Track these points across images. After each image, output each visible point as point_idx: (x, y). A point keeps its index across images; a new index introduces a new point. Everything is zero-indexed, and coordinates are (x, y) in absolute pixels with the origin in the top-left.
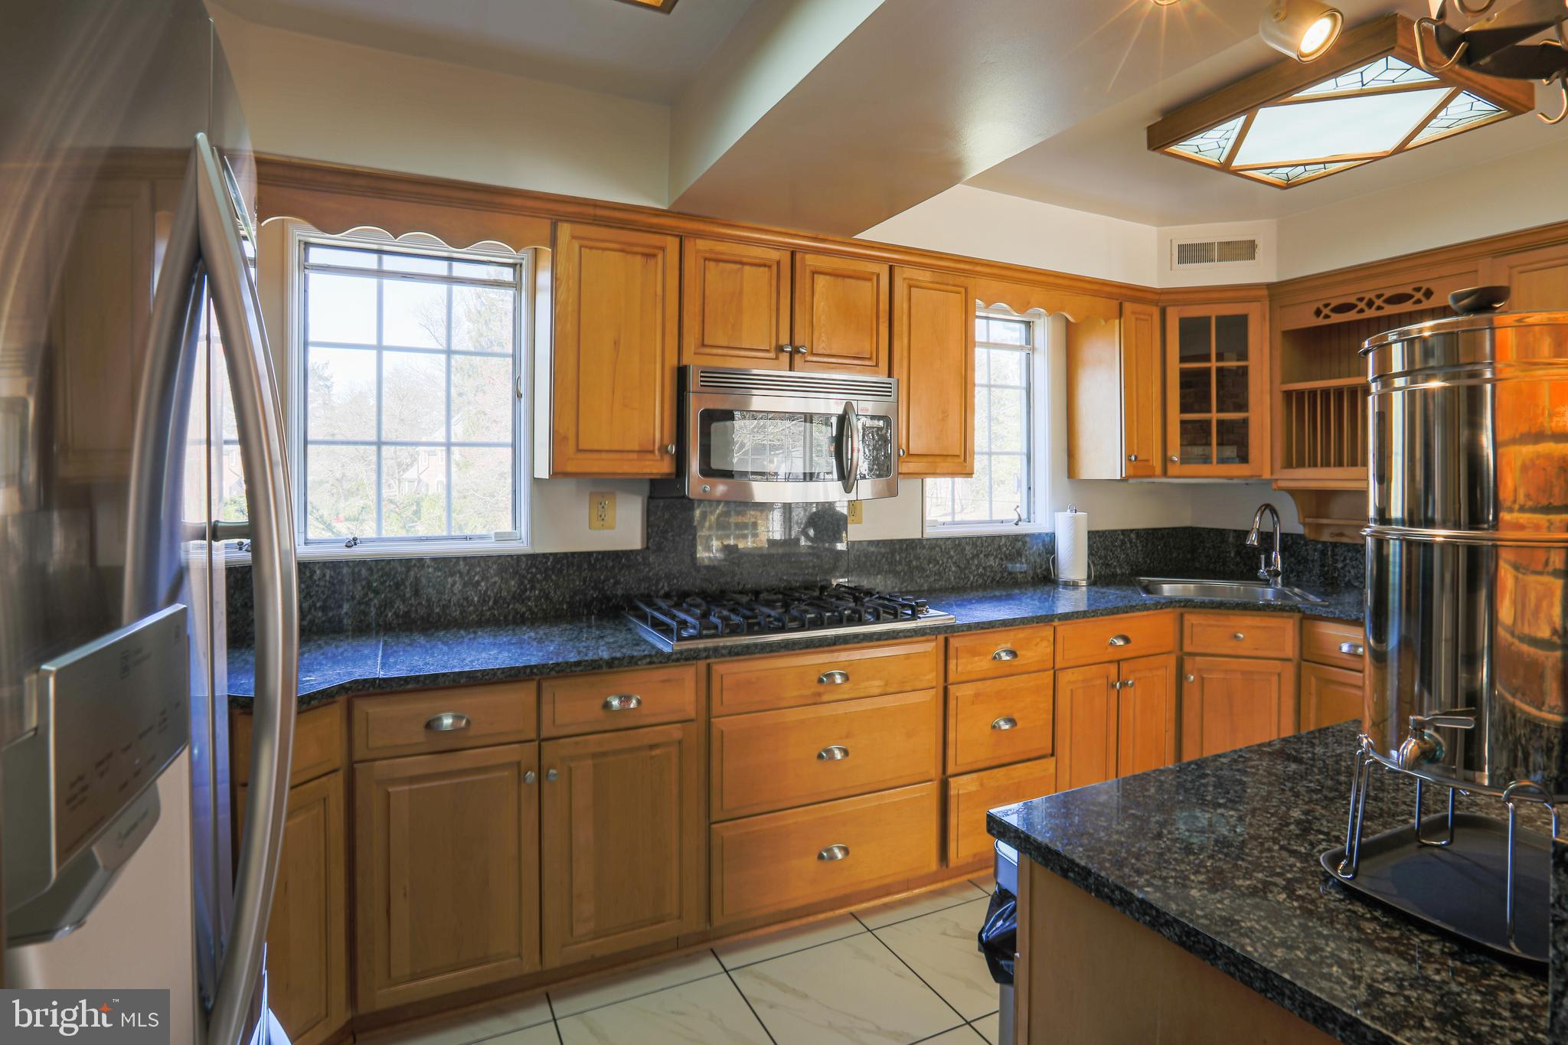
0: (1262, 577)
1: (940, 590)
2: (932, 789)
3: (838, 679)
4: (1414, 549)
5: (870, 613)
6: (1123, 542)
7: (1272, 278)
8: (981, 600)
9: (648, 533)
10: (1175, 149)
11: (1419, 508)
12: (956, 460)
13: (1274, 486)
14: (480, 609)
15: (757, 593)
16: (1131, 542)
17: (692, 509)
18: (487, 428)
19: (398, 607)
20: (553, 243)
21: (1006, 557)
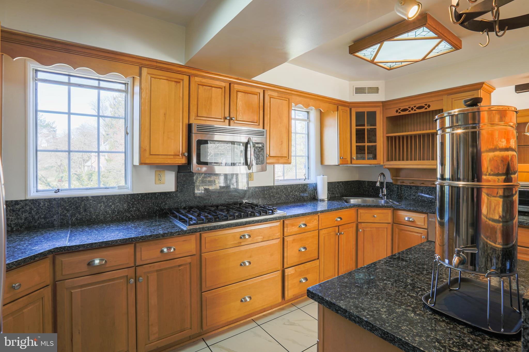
0: (380, 197)
1: (280, 203)
2: (279, 273)
3: (247, 237)
4: (454, 189)
5: (257, 213)
6: (338, 186)
7: (384, 100)
8: (294, 207)
9: (177, 185)
10: (357, 54)
11: (455, 174)
12: (286, 158)
13: (384, 167)
14: (112, 216)
15: (217, 206)
16: (340, 186)
17: (193, 176)
18: (118, 147)
19: (77, 216)
20: (140, 75)
21: (301, 192)
